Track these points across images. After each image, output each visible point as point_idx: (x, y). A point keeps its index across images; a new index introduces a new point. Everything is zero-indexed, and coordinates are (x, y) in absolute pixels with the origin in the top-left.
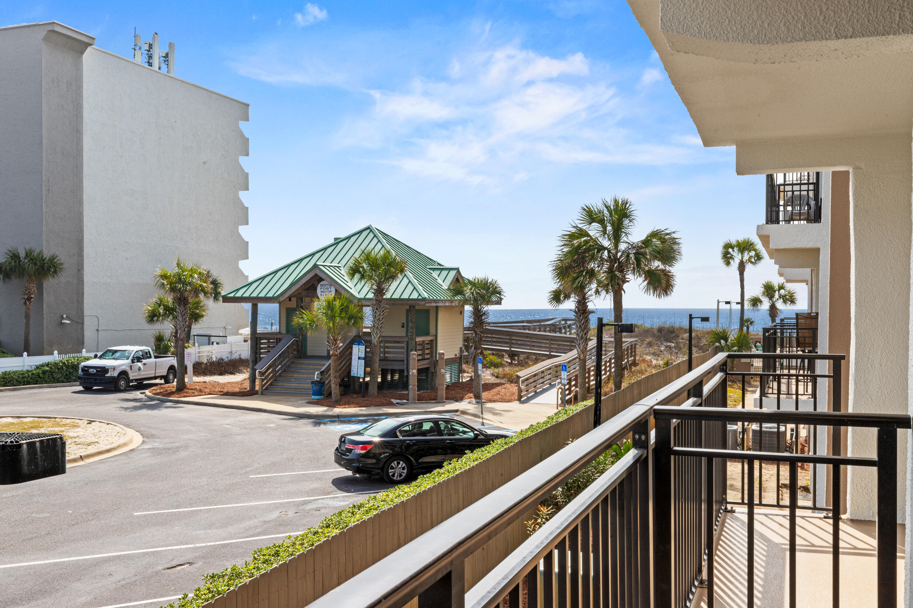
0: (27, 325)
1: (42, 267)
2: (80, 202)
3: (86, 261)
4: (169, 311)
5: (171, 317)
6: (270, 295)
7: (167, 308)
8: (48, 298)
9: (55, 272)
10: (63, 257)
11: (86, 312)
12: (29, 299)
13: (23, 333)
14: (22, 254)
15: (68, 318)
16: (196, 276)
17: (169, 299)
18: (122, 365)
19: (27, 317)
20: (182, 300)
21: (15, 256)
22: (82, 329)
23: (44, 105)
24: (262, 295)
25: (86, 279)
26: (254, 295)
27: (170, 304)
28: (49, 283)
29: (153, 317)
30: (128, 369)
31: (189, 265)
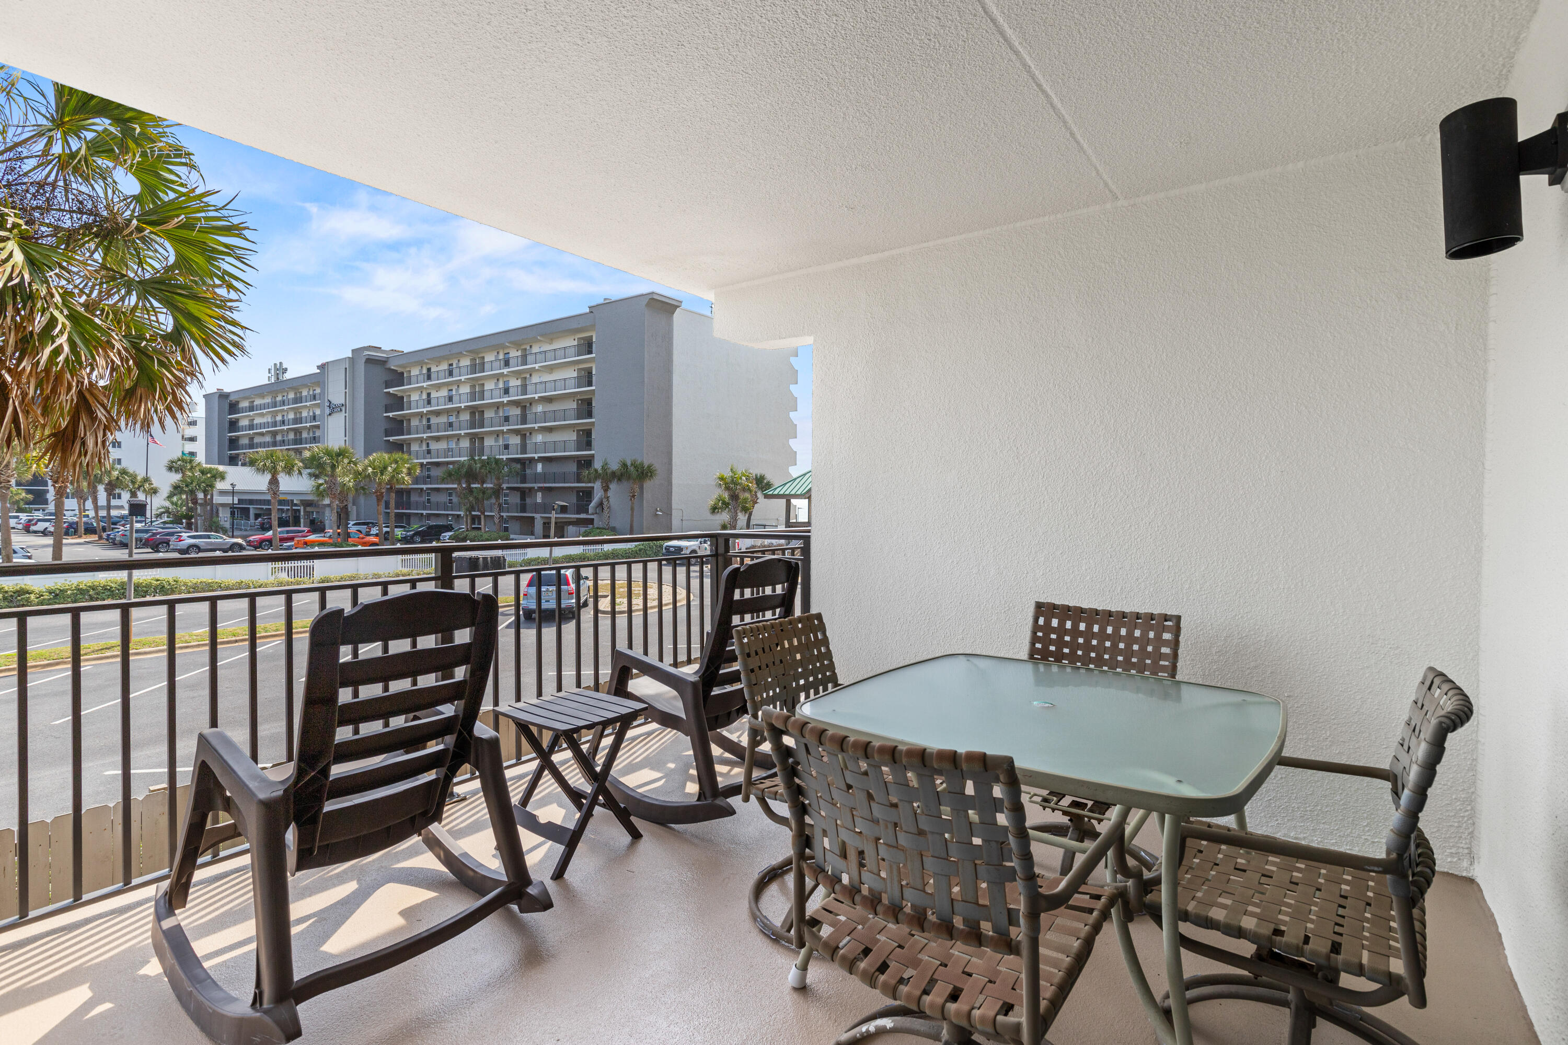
0: (632, 515)
1: (642, 473)
2: (670, 425)
3: (674, 468)
4: (726, 504)
5: (727, 509)
6: (799, 493)
7: (724, 503)
8: (647, 495)
9: (651, 476)
10: (658, 466)
11: (674, 506)
12: (633, 496)
13: (629, 522)
14: (629, 464)
15: (661, 510)
16: (744, 478)
17: (726, 496)
18: (694, 545)
19: (632, 509)
20: (734, 497)
21: (624, 465)
22: (671, 519)
23: (646, 353)
24: (793, 493)
25: (674, 481)
26: (787, 493)
27: (727, 500)
28: (648, 484)
29: (714, 510)
30: (697, 549)
31: (740, 470)
